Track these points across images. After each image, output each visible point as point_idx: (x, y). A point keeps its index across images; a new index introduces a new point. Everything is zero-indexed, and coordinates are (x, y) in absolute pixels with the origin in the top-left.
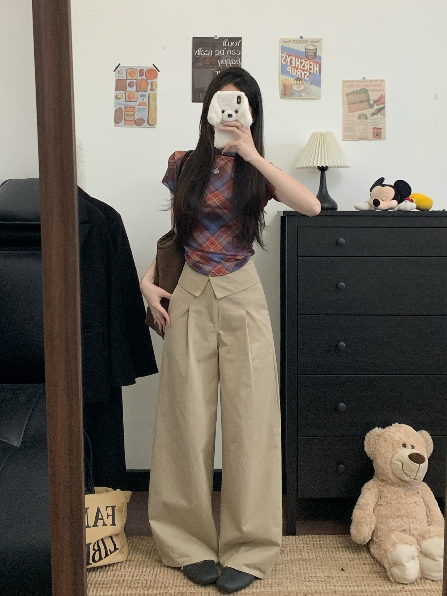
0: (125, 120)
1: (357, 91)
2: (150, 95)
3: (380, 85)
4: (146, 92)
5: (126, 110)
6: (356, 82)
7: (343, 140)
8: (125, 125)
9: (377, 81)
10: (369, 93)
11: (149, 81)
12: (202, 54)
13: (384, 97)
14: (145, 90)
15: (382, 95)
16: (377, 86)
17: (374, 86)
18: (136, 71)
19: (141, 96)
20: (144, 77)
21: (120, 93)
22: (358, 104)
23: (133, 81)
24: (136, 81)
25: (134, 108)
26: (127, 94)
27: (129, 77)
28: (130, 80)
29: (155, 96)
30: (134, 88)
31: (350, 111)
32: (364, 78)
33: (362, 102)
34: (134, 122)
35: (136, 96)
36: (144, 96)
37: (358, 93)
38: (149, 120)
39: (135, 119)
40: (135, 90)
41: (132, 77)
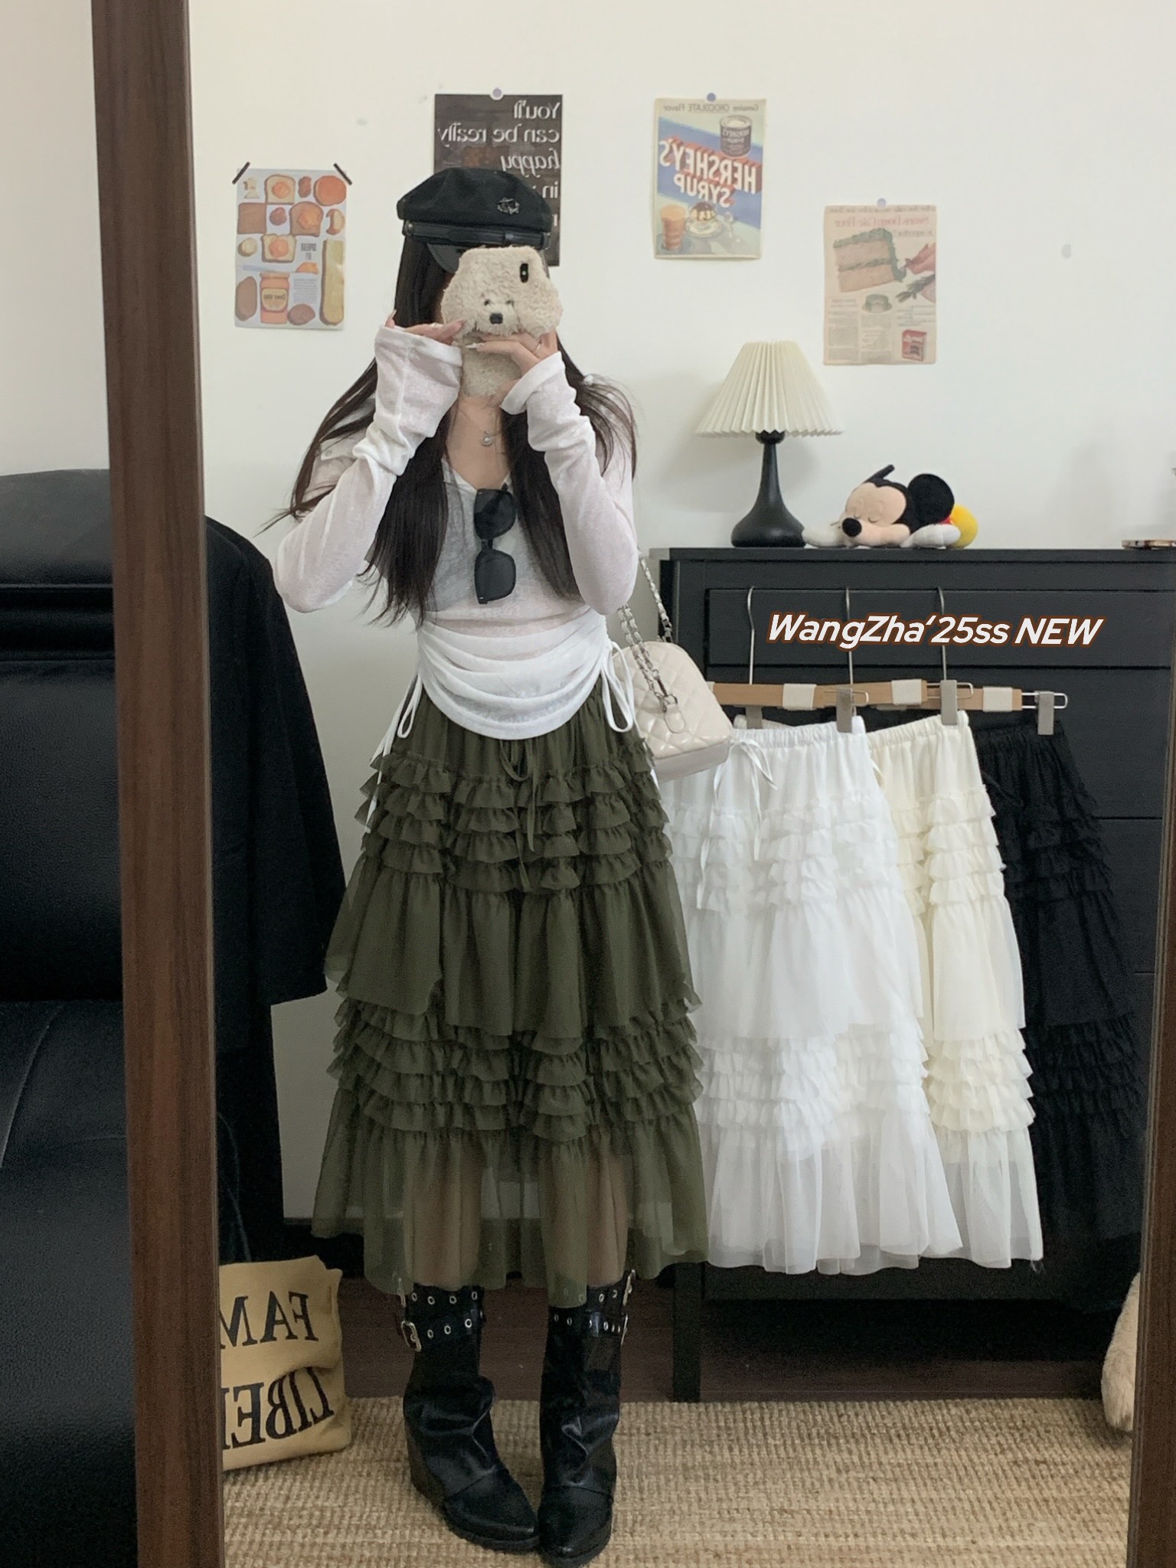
0: (263, 309)
1: (862, 234)
2: (328, 246)
3: (921, 221)
4: (316, 235)
5: (266, 283)
6: (861, 211)
7: (825, 364)
8: (262, 322)
9: (915, 208)
10: (895, 240)
11: (323, 208)
12: (459, 139)
13: (934, 252)
14: (313, 231)
15: (927, 246)
16: (913, 221)
17: (907, 221)
18: (289, 183)
19: (304, 247)
20: (311, 198)
21: (249, 239)
22: (865, 270)
23: (283, 209)
24: (290, 207)
25: (286, 279)
26: (268, 241)
27: (272, 198)
28: (274, 207)
29: (340, 245)
30: (285, 228)
31: (844, 288)
32: (882, 201)
33: (876, 263)
34: (284, 315)
35: (291, 248)
36: (313, 247)
37: (866, 242)
38: (325, 311)
39: (289, 308)
40: (288, 232)
41: (279, 197)
